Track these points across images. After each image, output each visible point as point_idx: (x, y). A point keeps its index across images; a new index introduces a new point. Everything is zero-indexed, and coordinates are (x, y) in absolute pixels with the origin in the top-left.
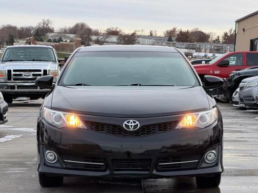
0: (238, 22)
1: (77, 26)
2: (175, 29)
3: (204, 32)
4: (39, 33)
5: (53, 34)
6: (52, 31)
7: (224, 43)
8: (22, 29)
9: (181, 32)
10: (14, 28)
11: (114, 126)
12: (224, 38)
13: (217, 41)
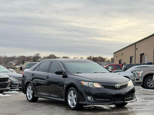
0: (114, 53)
1: (50, 55)
2: (91, 56)
3: (103, 57)
4: (35, 59)
5: (40, 59)
6: (40, 58)
7: (111, 62)
8: (28, 57)
9: (93, 58)
10: (24, 57)
11: (112, 87)
12: (111, 60)
13: (109, 61)
